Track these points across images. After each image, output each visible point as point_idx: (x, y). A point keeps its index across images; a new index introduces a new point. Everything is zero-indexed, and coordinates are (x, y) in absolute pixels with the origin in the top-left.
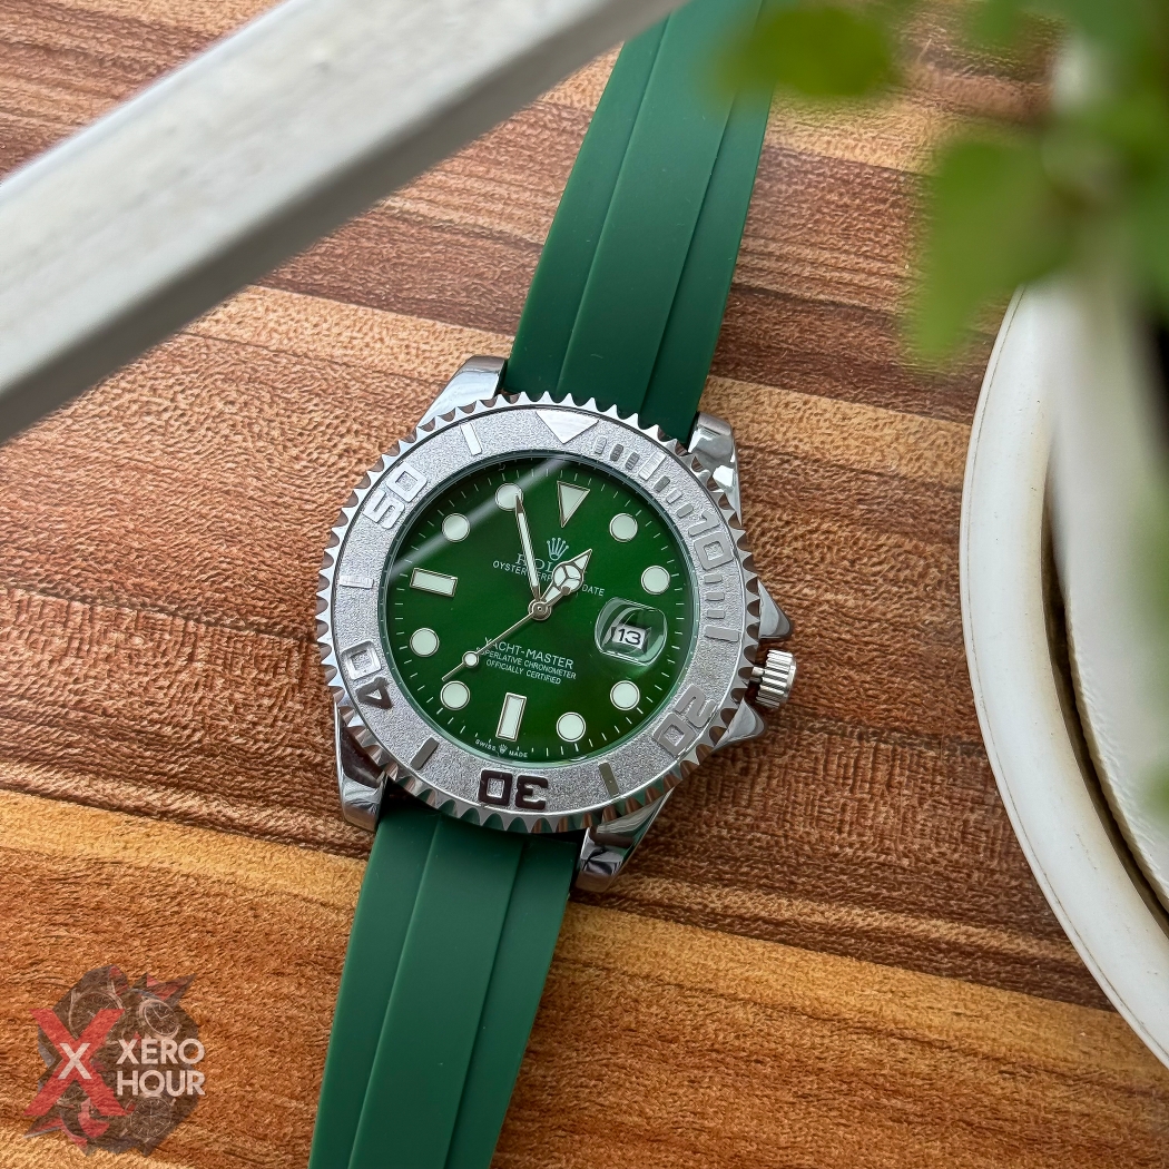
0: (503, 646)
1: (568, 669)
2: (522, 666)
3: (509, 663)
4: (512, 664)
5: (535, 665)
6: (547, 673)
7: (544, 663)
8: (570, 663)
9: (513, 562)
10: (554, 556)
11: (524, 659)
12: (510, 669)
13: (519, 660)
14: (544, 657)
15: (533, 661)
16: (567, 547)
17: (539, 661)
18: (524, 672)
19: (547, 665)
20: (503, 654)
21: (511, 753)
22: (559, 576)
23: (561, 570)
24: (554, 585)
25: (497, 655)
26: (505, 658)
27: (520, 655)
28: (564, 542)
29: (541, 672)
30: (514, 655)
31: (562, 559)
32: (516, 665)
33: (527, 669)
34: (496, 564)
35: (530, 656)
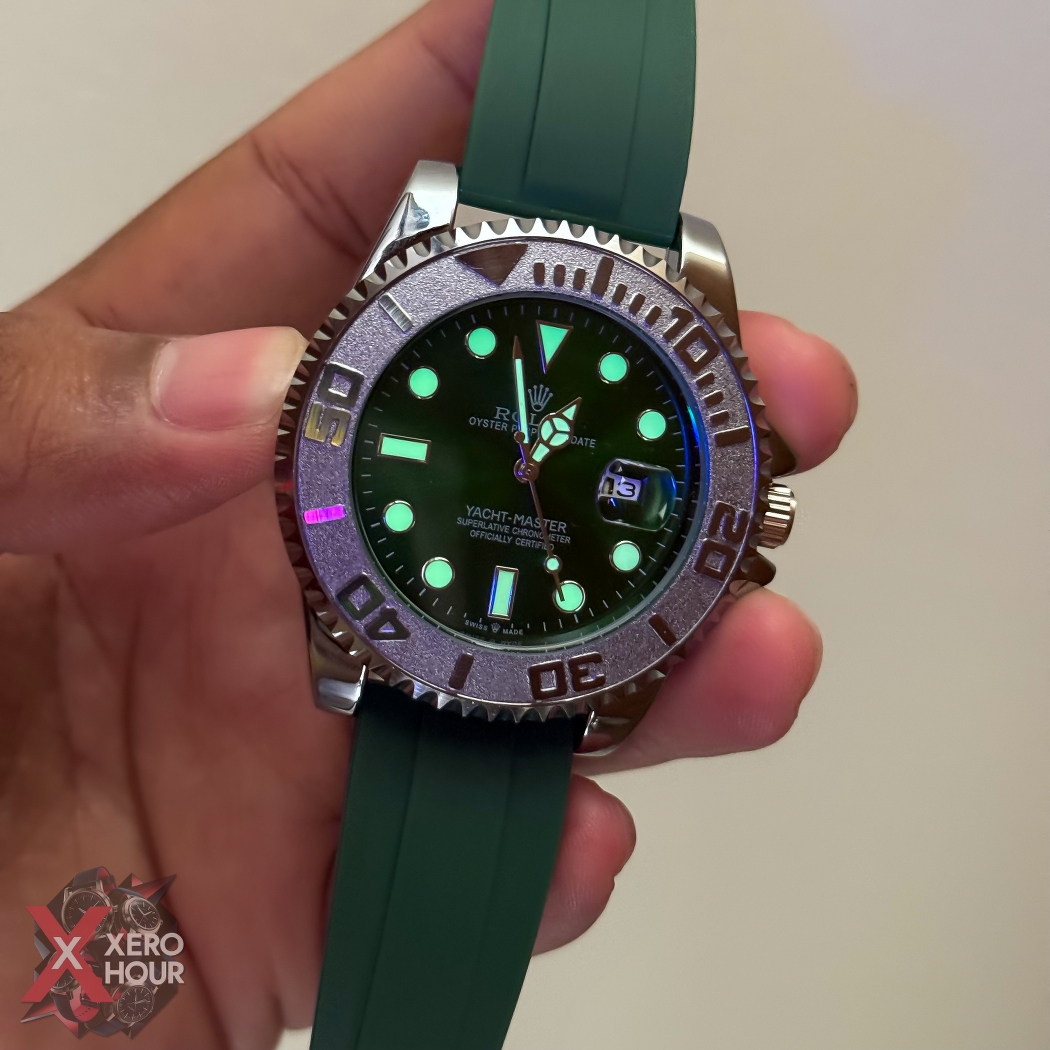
0: (487, 514)
1: (561, 533)
2: (510, 535)
3: (495, 532)
4: (499, 533)
5: (524, 532)
6: (538, 540)
7: (534, 529)
8: (563, 526)
9: (491, 416)
10: (538, 407)
11: (512, 526)
12: (498, 538)
13: (507, 527)
14: (534, 522)
15: (521, 527)
16: (551, 395)
17: (528, 527)
18: (513, 541)
19: (539, 530)
20: (488, 522)
21: (505, 632)
22: (546, 430)
23: (547, 423)
24: (542, 441)
25: (481, 524)
26: (490, 527)
27: (508, 522)
28: (547, 389)
29: (531, 539)
30: (500, 523)
31: (548, 410)
32: (503, 534)
33: (515, 537)
34: (473, 421)
35: (518, 522)
